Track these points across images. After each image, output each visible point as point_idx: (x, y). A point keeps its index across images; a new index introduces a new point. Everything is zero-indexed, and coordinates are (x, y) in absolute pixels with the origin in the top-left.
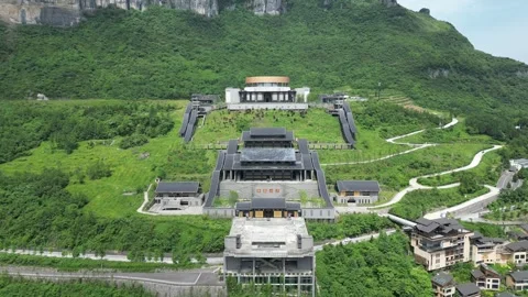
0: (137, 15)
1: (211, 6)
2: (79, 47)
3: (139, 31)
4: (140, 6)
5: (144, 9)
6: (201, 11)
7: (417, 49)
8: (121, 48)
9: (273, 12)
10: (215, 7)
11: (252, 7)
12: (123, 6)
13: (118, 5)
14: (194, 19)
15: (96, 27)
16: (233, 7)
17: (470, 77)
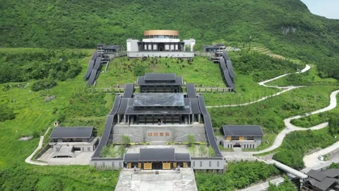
7: (274, 12)
8: (49, 8)
17: (311, 34)
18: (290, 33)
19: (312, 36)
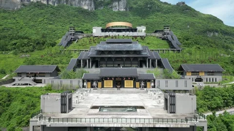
0: (52, 7)
1: (91, 6)
2: (17, 19)
3: (52, 13)
4: (54, 3)
5: (56, 5)
6: (86, 8)
8: (40, 20)
9: (122, 10)
10: (93, 6)
11: (112, 8)
12: (45, 2)
13: (42, 2)
14: (82, 11)
15: (28, 10)
16: (102, 8)
17: (230, 37)
18: (214, 36)
19: (230, 39)
